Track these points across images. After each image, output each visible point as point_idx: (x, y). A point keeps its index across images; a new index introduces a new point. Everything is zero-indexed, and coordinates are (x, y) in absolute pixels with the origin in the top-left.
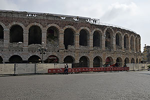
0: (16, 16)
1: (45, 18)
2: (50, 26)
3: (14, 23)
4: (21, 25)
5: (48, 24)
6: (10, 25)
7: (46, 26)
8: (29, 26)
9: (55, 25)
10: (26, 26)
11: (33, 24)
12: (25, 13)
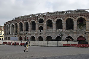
0: (58, 14)
1: (76, 13)
2: (79, 17)
3: (58, 18)
4: (61, 19)
5: (78, 16)
6: (56, 20)
7: (76, 18)
8: (66, 19)
9: (83, 17)
10: (64, 19)
11: (68, 18)
12: (63, 12)
